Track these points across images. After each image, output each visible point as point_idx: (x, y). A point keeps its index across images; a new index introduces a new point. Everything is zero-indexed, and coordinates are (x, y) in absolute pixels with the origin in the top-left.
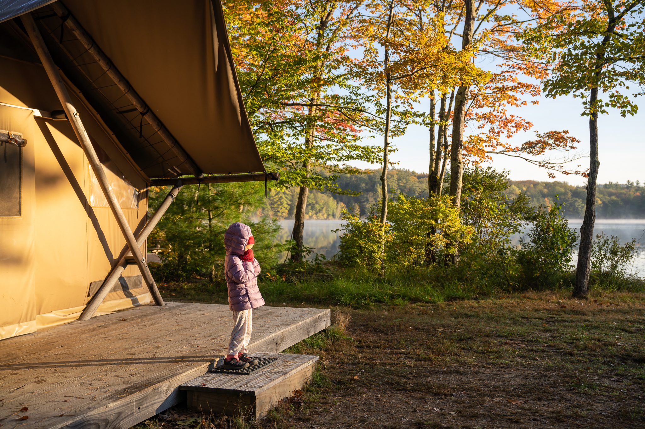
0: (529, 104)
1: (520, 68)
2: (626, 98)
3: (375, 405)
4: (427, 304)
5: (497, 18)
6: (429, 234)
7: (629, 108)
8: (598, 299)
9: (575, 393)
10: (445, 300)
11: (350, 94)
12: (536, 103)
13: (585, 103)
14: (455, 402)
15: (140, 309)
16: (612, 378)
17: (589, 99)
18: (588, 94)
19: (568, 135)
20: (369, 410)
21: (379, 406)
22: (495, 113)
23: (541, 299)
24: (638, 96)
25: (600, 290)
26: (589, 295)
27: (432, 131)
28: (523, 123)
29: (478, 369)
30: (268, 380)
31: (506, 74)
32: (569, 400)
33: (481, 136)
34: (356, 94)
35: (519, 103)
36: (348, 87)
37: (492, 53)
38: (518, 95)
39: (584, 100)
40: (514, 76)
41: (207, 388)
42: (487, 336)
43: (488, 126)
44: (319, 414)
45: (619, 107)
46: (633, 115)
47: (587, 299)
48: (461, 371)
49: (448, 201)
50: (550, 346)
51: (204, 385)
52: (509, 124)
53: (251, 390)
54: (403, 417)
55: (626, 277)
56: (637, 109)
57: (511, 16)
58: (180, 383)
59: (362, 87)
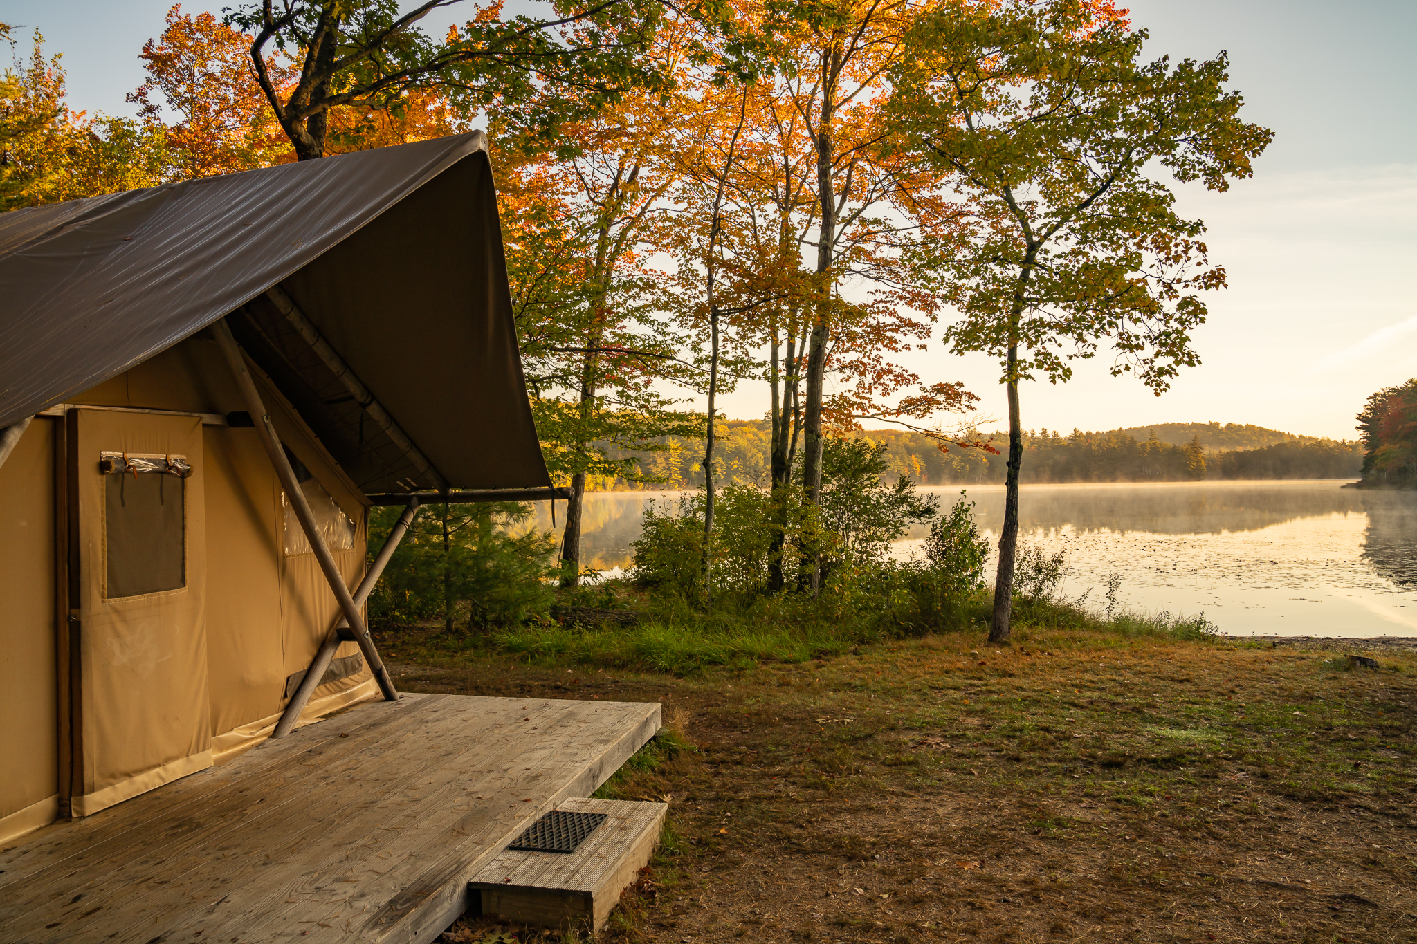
0: (914, 348)
1: (901, 298)
2: (1057, 358)
3: (764, 885)
4: (785, 665)
5: (864, 222)
7: (1060, 372)
8: (1024, 644)
9: (1042, 838)
10: (812, 656)
11: (653, 333)
12: (924, 347)
14: (882, 872)
15: (363, 711)
16: (1082, 802)
17: (1007, 358)
19: (962, 389)
20: (757, 897)
21: (772, 888)
22: (866, 360)
23: (947, 648)
24: (1074, 358)
25: (1026, 630)
26: (1012, 639)
27: (774, 388)
28: (905, 375)
29: (896, 799)
30: (604, 864)
31: (881, 305)
32: (1038, 854)
33: (847, 394)
34: (664, 334)
35: (899, 346)
36: (652, 322)
37: (859, 272)
38: (898, 336)
40: (891, 308)
41: (513, 886)
42: (892, 729)
43: (856, 379)
44: (685, 913)
45: (1046, 370)
46: (1065, 381)
47: (1009, 645)
48: (874, 805)
50: (985, 744)
51: (509, 881)
52: (884, 376)
53: (584, 887)
54: (813, 910)
55: (1053, 602)
56: (1071, 373)
57: (883, 220)
58: (468, 879)
59: (672, 324)
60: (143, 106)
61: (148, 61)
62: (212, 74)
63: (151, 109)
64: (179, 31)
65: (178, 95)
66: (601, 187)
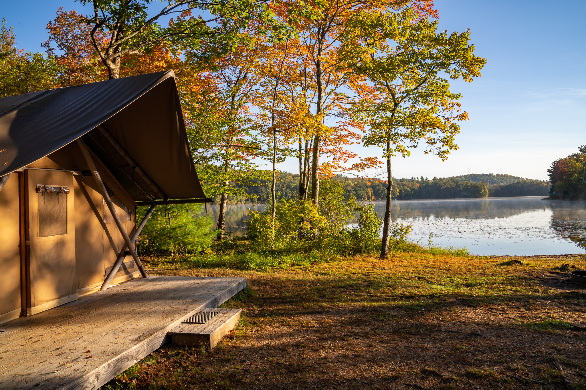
0: (356, 144)
1: (349, 124)
2: (404, 148)
3: (274, 336)
4: (300, 267)
5: (336, 94)
6: (300, 222)
7: (406, 153)
8: (393, 258)
9: (376, 320)
10: (310, 264)
11: (251, 139)
13: (384, 150)
14: (316, 331)
17: (386, 148)
18: (385, 146)
19: (377, 160)
20: (271, 339)
22: (336, 149)
23: (363, 260)
24: (410, 147)
25: (394, 252)
26: (388, 257)
27: (300, 159)
28: (352, 154)
30: (215, 327)
31: (342, 127)
32: (373, 325)
33: (329, 162)
34: (255, 139)
35: (349, 143)
36: (251, 135)
37: (333, 114)
38: (349, 139)
39: (383, 148)
40: (346, 128)
41: (183, 333)
43: (333, 157)
44: (244, 343)
45: (401, 152)
46: (408, 156)
47: (387, 258)
49: (311, 202)
51: (181, 332)
52: (344, 155)
53: (207, 333)
54: (289, 342)
55: (408, 243)
56: (410, 153)
57: (343, 93)
58: (167, 331)
59: (259, 135)
60: (48, 48)
61: (50, 30)
62: (76, 35)
63: (51, 50)
64: (62, 18)
65: (62, 44)
66: (233, 81)
